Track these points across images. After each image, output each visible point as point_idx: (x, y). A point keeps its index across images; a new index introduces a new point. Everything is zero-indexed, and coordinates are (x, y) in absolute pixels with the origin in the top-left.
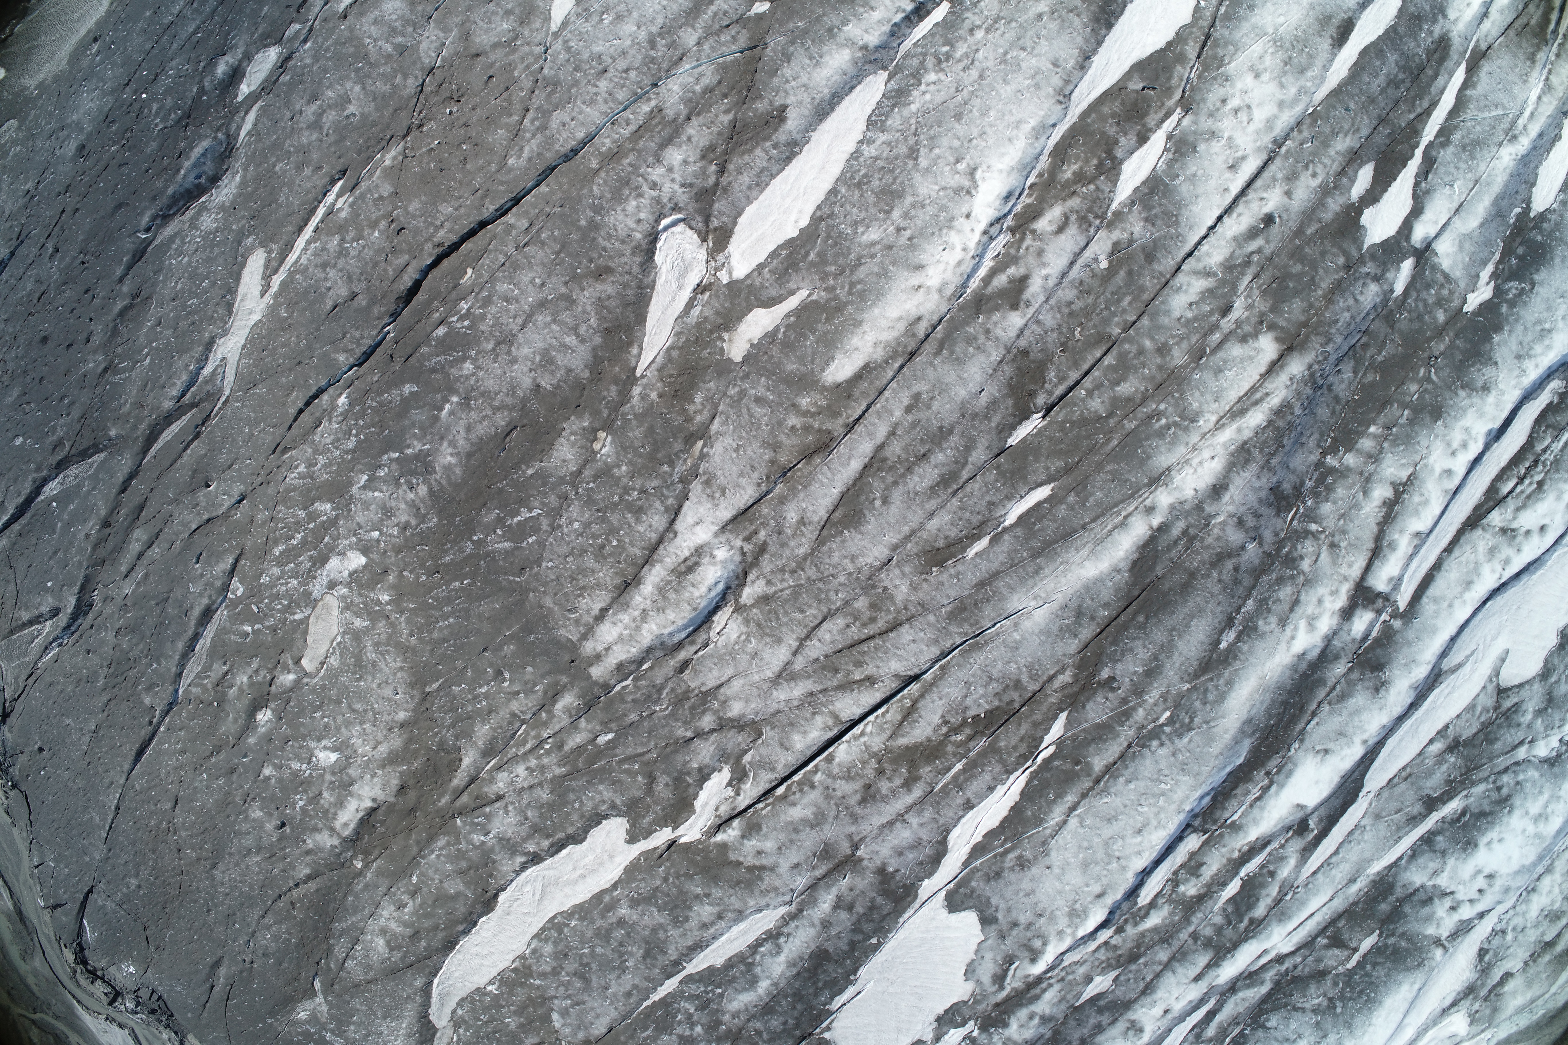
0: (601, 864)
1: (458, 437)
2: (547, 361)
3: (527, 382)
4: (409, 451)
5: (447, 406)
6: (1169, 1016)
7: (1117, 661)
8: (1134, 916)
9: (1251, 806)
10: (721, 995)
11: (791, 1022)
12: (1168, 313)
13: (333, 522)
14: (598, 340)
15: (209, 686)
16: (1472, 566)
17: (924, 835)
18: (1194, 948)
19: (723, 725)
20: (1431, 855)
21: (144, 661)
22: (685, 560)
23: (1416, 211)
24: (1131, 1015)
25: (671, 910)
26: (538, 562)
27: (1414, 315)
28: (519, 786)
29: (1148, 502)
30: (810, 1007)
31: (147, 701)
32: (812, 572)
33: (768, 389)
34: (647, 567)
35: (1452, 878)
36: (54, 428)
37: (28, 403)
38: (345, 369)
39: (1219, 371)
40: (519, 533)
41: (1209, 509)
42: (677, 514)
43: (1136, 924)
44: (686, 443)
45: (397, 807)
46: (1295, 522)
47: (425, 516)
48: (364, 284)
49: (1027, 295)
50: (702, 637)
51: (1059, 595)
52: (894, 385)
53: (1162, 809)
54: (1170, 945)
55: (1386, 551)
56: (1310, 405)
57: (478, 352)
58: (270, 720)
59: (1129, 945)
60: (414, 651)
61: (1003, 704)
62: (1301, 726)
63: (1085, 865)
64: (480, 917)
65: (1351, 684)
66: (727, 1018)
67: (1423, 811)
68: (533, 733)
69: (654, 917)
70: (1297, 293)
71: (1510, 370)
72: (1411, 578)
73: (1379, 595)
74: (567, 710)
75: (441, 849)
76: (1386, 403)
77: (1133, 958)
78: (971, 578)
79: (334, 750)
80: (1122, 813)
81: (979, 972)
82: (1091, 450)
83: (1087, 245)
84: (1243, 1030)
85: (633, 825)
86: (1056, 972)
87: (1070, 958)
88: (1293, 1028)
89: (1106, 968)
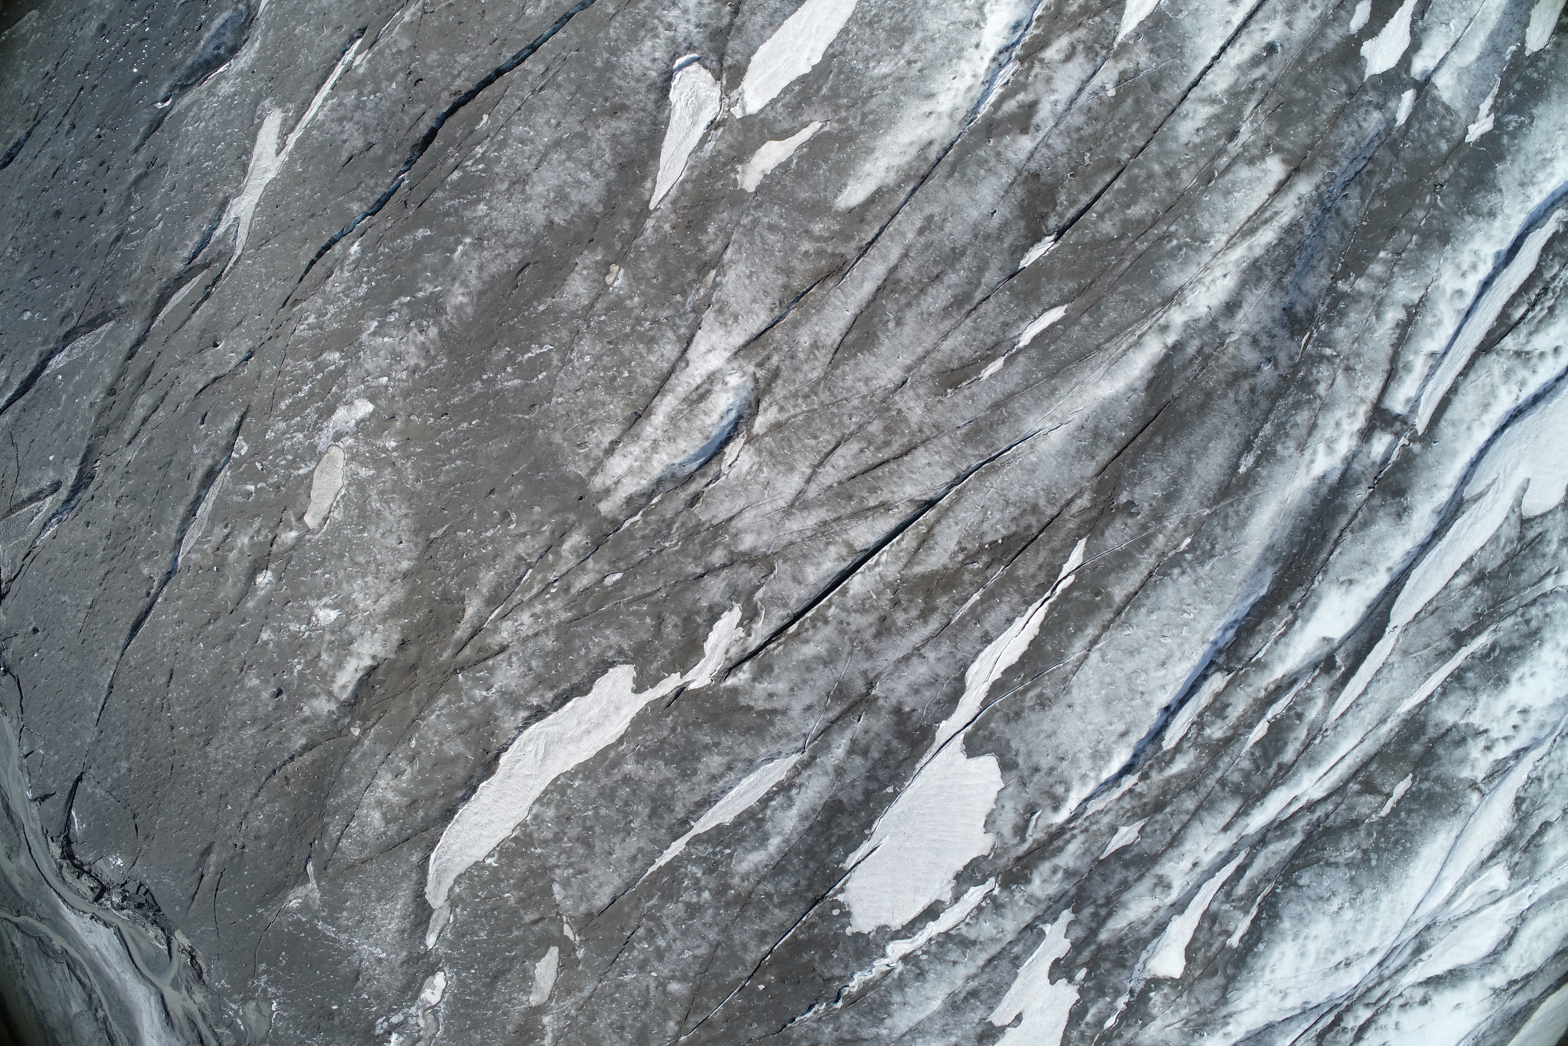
0: (607, 717)
1: (470, 277)
2: (561, 197)
3: (540, 219)
4: (420, 294)
5: (460, 248)
6: (1198, 870)
7: (1135, 485)
8: (1159, 761)
9: (1276, 642)
10: (730, 856)
11: (803, 883)
12: (1175, 138)
13: (341, 372)
14: (612, 175)
15: (209, 551)
16: (1488, 389)
17: (942, 671)
18: (1221, 795)
19: (734, 560)
20: (1462, 692)
21: (144, 529)
22: (697, 388)
23: (1415, 46)
24: (1158, 870)
25: (679, 763)
26: (548, 398)
27: (1418, 144)
28: (523, 635)
29: (1162, 321)
30: (823, 866)
31: (146, 572)
32: (825, 396)
33: (781, 217)
34: (658, 397)
35: (1484, 715)
36: (63, 300)
37: (38, 277)
38: (358, 218)
39: (1227, 193)
40: (528, 371)
41: (1223, 327)
42: (689, 343)
43: (1161, 770)
44: (699, 273)
45: (398, 665)
46: (1309, 347)
47: (434, 357)
48: (380, 134)
49: (1036, 119)
50: (713, 469)
51: (1076, 416)
52: (906, 208)
53: (1185, 640)
54: (1197, 792)
55: (1402, 373)
56: (1319, 226)
57: (492, 194)
58: (270, 582)
59: (1155, 792)
60: (419, 495)
61: (1021, 530)
62: (1323, 556)
63: (1108, 702)
64: (480, 781)
65: (1373, 510)
66: (736, 880)
67: (1452, 645)
68: (539, 577)
69: (662, 771)
70: (1301, 117)
71: (1515, 196)
72: (1428, 400)
73: (1397, 417)
74: (575, 550)
75: (441, 708)
76: (1394, 230)
77: (1159, 806)
78: (986, 399)
79: (334, 607)
80: (1145, 645)
81: (1000, 823)
82: (1103, 272)
83: (1094, 73)
84: (1275, 888)
85: (640, 672)
86: (1080, 821)
87: (1094, 806)
88: (1326, 885)
89: (1131, 818)
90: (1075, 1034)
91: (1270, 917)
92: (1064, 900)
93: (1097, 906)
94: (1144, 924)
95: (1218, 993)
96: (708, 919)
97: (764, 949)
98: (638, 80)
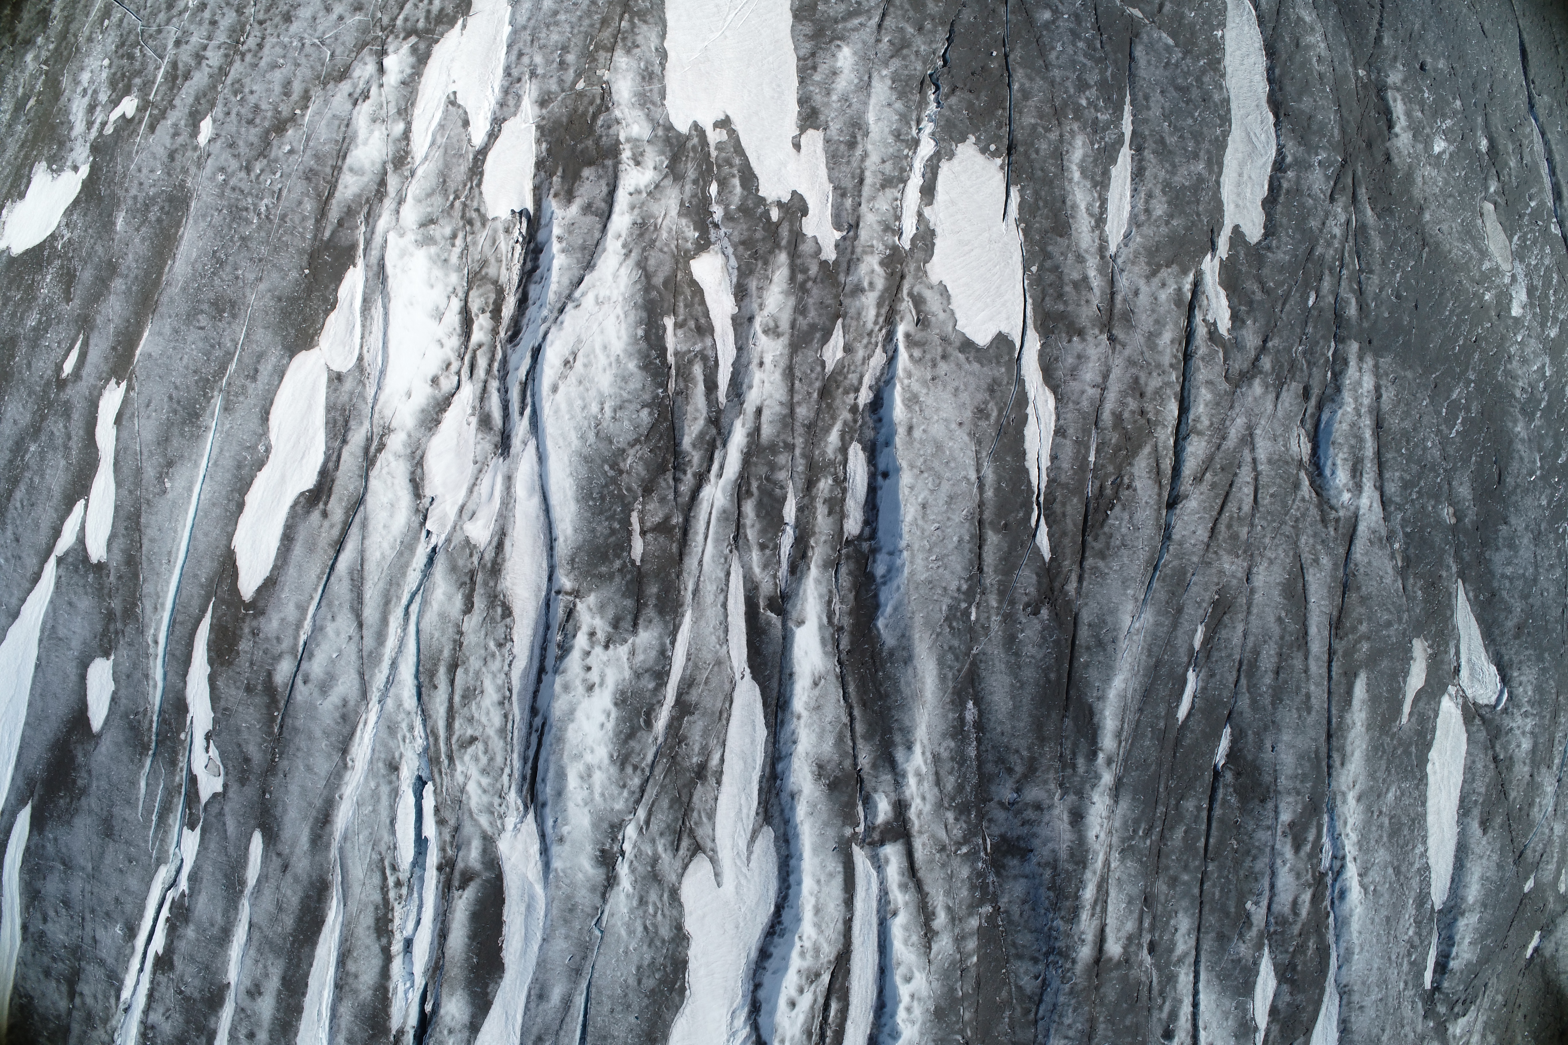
0: (1238, 194)
1: (1523, 448)
2: (1512, 545)
3: (1513, 520)
4: (1538, 414)
5: (1539, 464)
6: (755, 361)
7: (1044, 629)
8: (852, 430)
9: (830, 592)
10: (1092, 144)
11: (1034, 156)
12: (1186, 910)
13: (1542, 326)
14: (1496, 584)
15: (1523, 141)
16: (824, 927)
17: (1074, 385)
18: (782, 437)
19: (1255, 368)
20: (647, 666)
22: (1361, 475)
24: (784, 340)
25: (1178, 192)
26: (1431, 399)
28: (1330, 218)
29: (1114, 766)
30: (1031, 178)
31: (1545, 98)
33: (1389, 637)
34: (1377, 449)
35: (618, 660)
39: (1130, 901)
40: (1453, 410)
41: (1071, 798)
42: (1383, 502)
43: (845, 423)
44: (1408, 557)
45: (1379, 141)
46: (981, 842)
49: (1289, 840)
50: (1309, 425)
51: (1125, 646)
52: (1326, 705)
53: (922, 539)
54: (804, 425)
55: (905, 879)
56: (1048, 935)
59: (838, 402)
61: (1100, 532)
62: (851, 689)
63: (939, 447)
64: (1271, 90)
65: (843, 755)
66: (1075, 127)
67: (686, 698)
68: (1351, 267)
69: (1181, 179)
70: (1117, 1004)
72: (868, 877)
73: (882, 843)
74: (1347, 302)
75: (1333, 127)
76: (979, 987)
77: (825, 393)
78: (1190, 610)
79: (1440, 155)
80: (946, 512)
81: (937, 297)
82: (1173, 770)
83: (1269, 908)
84: (666, 390)
85: (1246, 243)
86: (880, 338)
87: (879, 358)
88: (626, 423)
89: (841, 369)
90: (737, 161)
91: (651, 363)
92: (844, 266)
93: (809, 279)
94: (760, 289)
95: (651, 269)
96: (1068, 84)
97: (1016, 86)
98: (1520, 662)
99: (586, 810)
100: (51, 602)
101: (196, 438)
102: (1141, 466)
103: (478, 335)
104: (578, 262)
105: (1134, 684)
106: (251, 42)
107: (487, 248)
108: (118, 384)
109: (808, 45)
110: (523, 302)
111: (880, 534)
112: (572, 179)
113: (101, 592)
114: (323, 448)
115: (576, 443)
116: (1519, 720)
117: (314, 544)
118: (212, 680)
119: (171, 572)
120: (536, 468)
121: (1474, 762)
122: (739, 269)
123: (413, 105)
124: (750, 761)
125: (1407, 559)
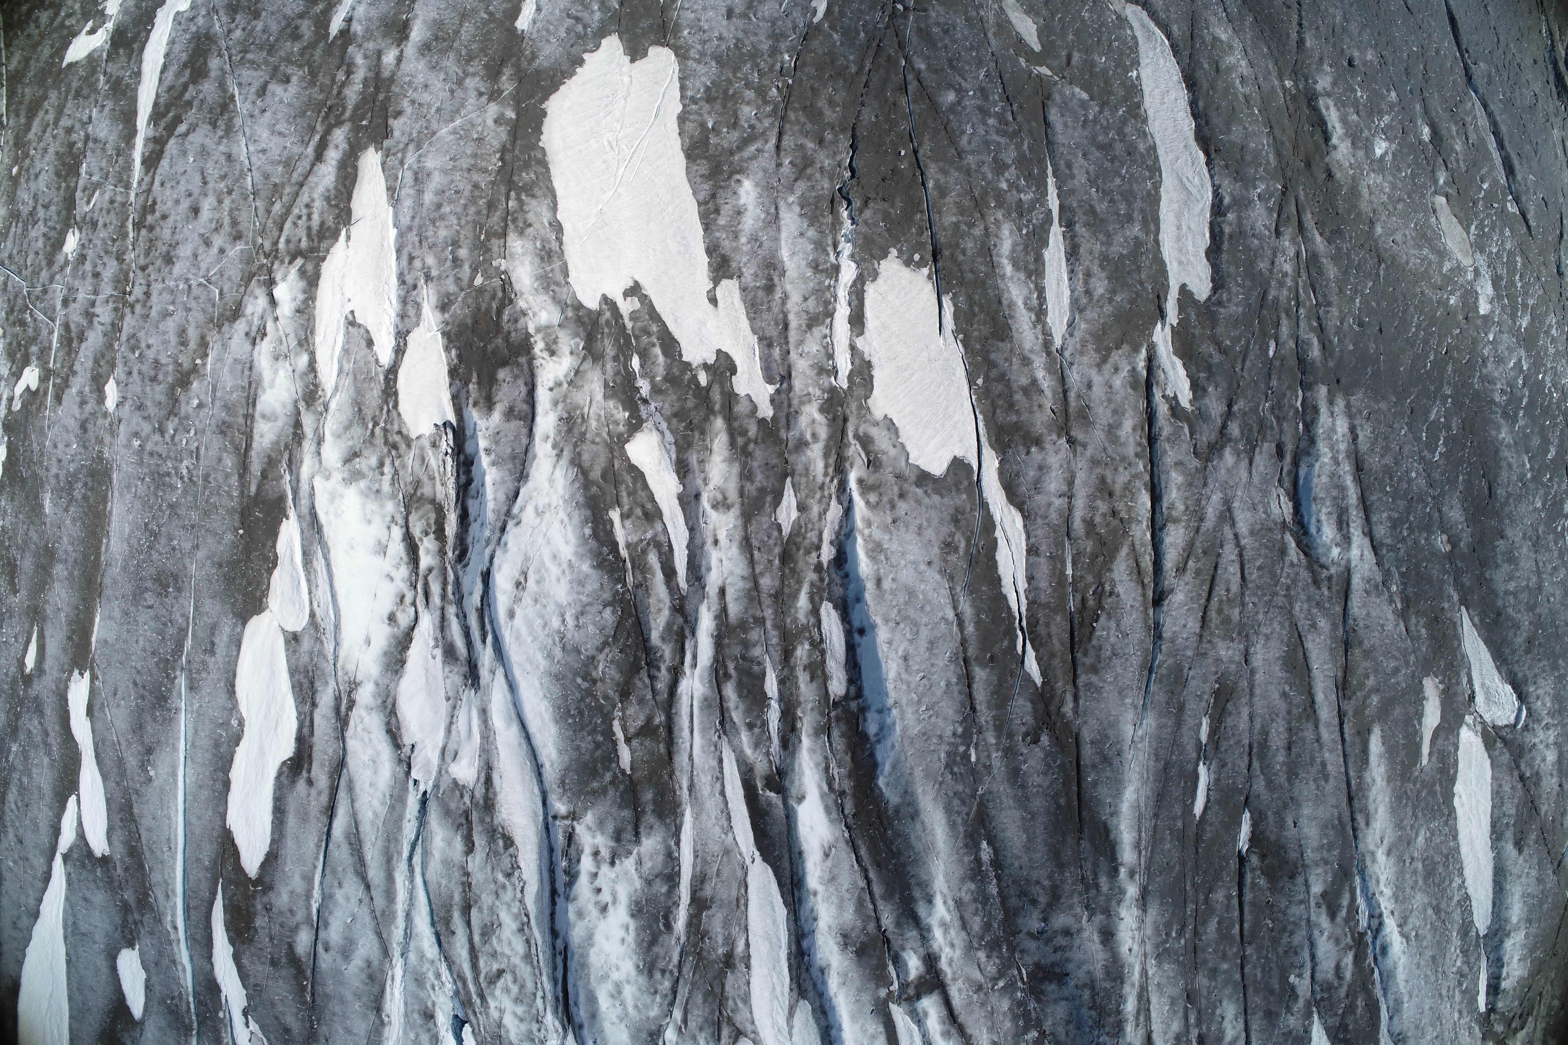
0: (1180, 250)
1: (1510, 454)
2: (1511, 558)
3: (1509, 533)
4: (1521, 413)
5: (1528, 466)
6: (710, 541)
7: (1046, 756)
8: (820, 590)
9: (826, 758)
10: (1020, 230)
11: (961, 258)
12: (1230, 997)
13: (1513, 316)
14: (1500, 603)
15: (1466, 118)
17: (1040, 499)
18: (750, 612)
19: (1224, 437)
20: (657, 871)
22: (1348, 525)
24: (735, 511)
25: (1117, 264)
26: (1409, 425)
28: (1279, 255)
29: (1137, 877)
30: (962, 283)
31: (1482, 65)
33: (1398, 683)
34: (1360, 495)
35: (626, 873)
39: (1173, 1002)
40: (1433, 431)
41: (1099, 918)
42: (1374, 548)
43: (812, 585)
44: (1407, 598)
45: (1318, 157)
46: (1016, 973)
47: (1483, 382)
49: (1323, 910)
50: (1287, 484)
51: (1130, 758)
52: (1343, 769)
53: (909, 692)
54: (770, 596)
55: (947, 1027)
58: (1422, 135)
59: (801, 564)
60: (1413, 284)
61: (1089, 646)
62: (863, 852)
63: (911, 593)
64: (1198, 126)
65: (866, 919)
66: (999, 215)
67: (701, 894)
68: (1307, 304)
69: (1119, 248)
72: (909, 1031)
73: (918, 997)
74: (1309, 343)
75: (1268, 153)
77: (786, 557)
78: (1192, 705)
79: (1382, 158)
80: (929, 658)
81: (885, 432)
82: (1197, 865)
83: (1313, 977)
84: (625, 585)
85: (1195, 302)
86: (833, 490)
87: (835, 511)
88: (591, 627)
89: (798, 530)
90: (654, 328)
91: (604, 560)
92: (783, 421)
93: (749, 441)
94: (701, 462)
95: (586, 464)
96: (985, 169)
97: (931, 184)
98: (1535, 676)
99: (623, 1026)
100: (67, 899)
101: (169, 721)
102: (1121, 570)
103: (426, 560)
104: (511, 474)
105: (1146, 791)
106: (138, 292)
107: (417, 468)
108: (82, 674)
109: (706, 186)
110: (464, 518)
111: (866, 692)
112: (489, 383)
113: (112, 886)
114: (294, 714)
115: (543, 663)
116: (1541, 734)
117: (306, 814)
118: (237, 958)
119: (174, 859)
120: (509, 696)
121: (1500, 786)
122: (676, 443)
123: (312, 332)
124: (774, 940)
125: (1406, 600)
